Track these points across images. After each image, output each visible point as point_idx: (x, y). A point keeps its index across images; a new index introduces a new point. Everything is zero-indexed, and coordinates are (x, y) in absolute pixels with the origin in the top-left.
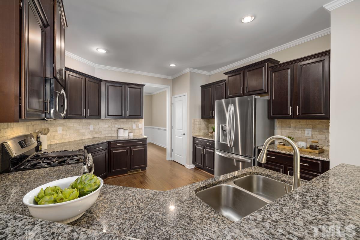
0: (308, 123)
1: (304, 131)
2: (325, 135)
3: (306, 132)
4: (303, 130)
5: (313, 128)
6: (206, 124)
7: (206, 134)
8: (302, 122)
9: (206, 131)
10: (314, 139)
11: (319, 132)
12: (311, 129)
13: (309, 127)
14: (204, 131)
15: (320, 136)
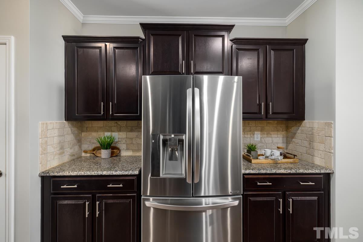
0: (257, 125)
1: (254, 134)
2: (272, 138)
3: (255, 136)
4: (252, 133)
5: (261, 130)
6: (76, 132)
7: (76, 156)
8: (251, 123)
9: (77, 148)
10: (262, 143)
11: (267, 134)
12: (260, 132)
13: (258, 129)
14: (71, 151)
15: (268, 139)
